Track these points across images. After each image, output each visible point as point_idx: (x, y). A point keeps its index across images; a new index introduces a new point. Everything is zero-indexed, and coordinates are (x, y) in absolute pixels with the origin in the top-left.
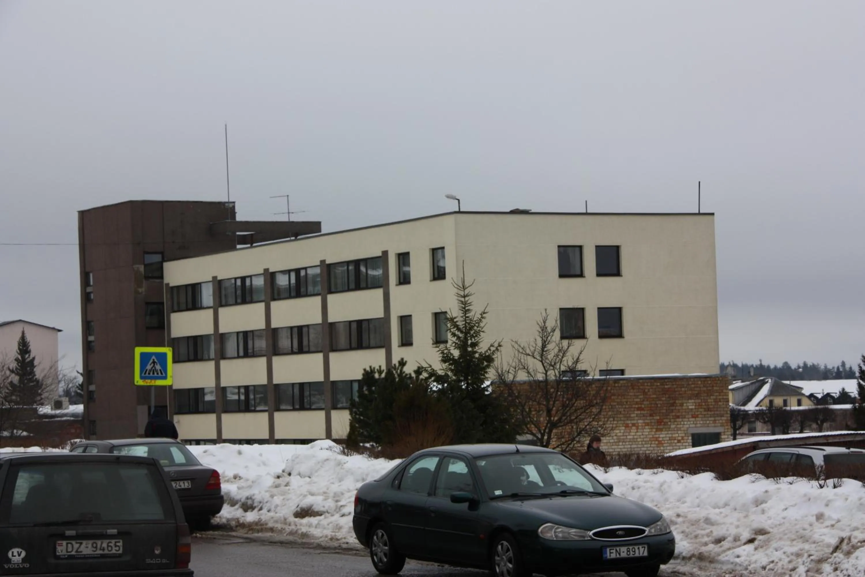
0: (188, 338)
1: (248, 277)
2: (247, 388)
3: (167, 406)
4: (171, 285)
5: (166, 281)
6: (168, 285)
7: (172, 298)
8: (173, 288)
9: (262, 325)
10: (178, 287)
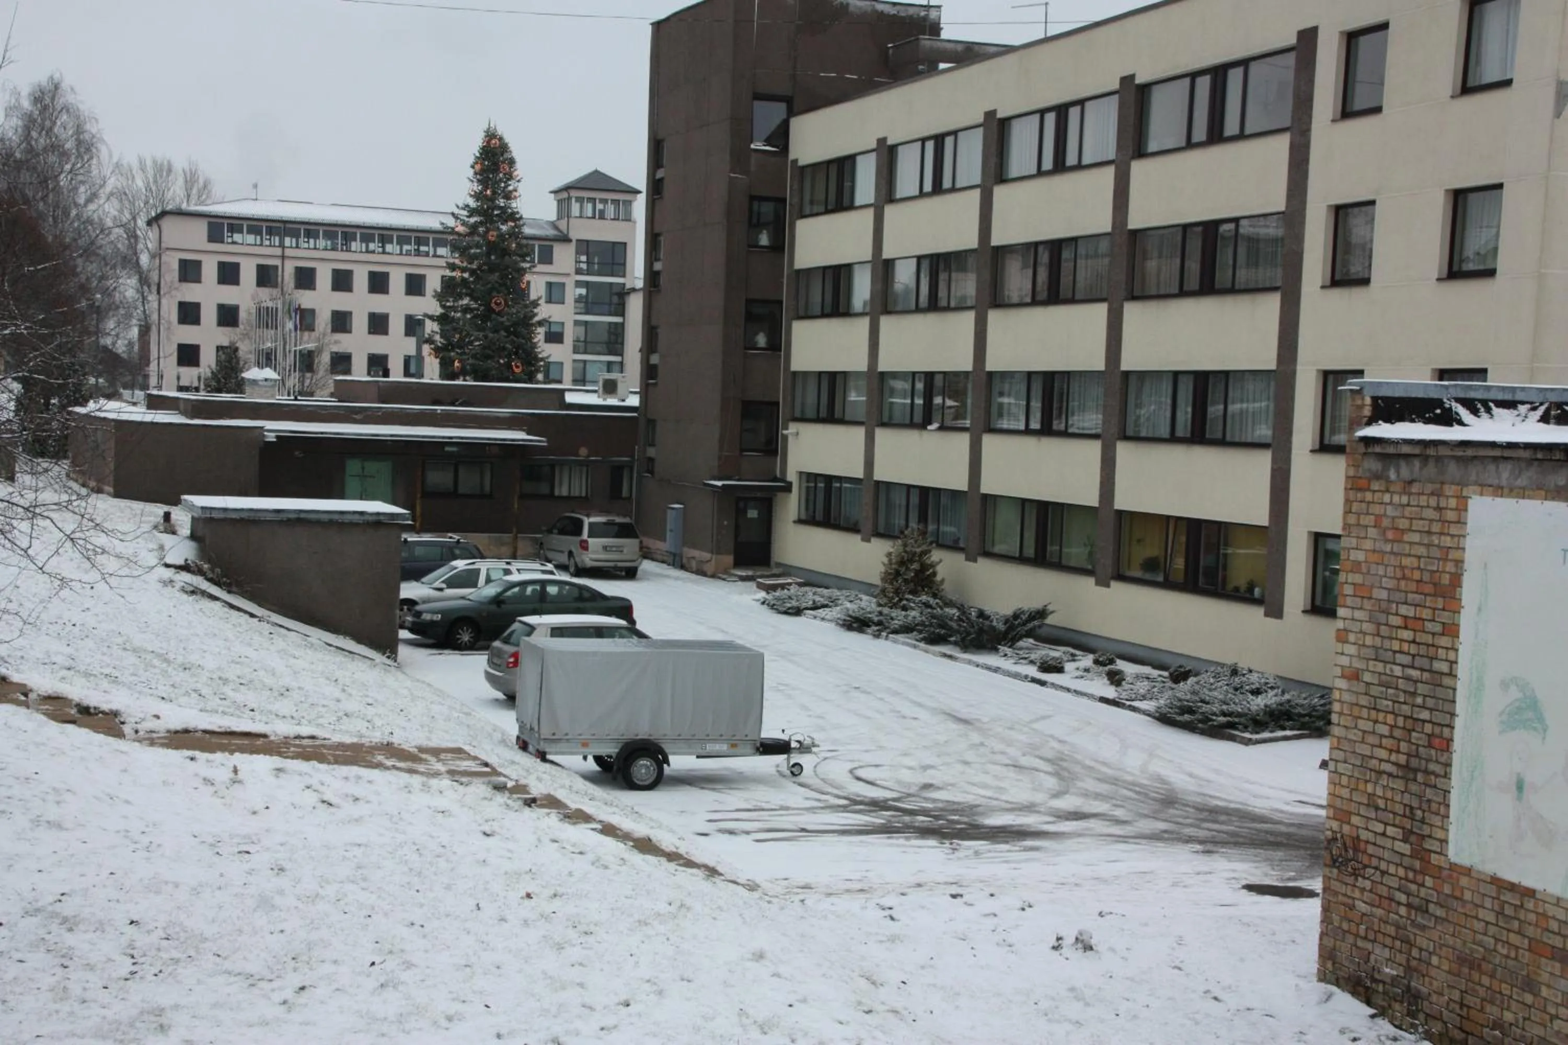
0: (825, 269)
1: (948, 134)
2: (929, 377)
3: (778, 403)
4: (801, 163)
5: (792, 156)
6: (795, 161)
7: (802, 190)
8: (804, 168)
9: (971, 242)
10: (815, 166)
